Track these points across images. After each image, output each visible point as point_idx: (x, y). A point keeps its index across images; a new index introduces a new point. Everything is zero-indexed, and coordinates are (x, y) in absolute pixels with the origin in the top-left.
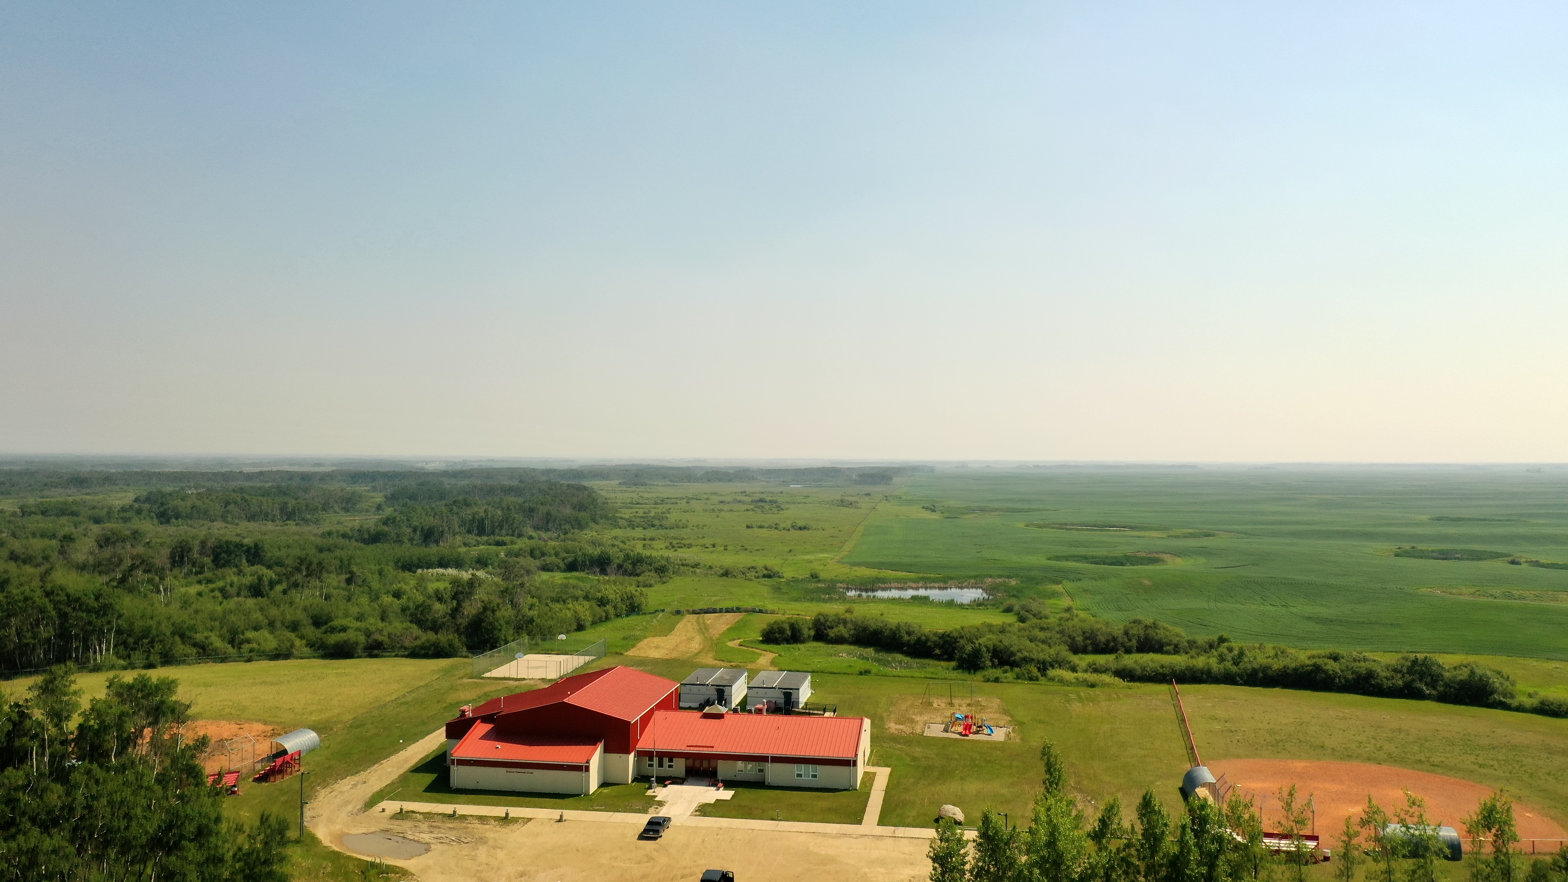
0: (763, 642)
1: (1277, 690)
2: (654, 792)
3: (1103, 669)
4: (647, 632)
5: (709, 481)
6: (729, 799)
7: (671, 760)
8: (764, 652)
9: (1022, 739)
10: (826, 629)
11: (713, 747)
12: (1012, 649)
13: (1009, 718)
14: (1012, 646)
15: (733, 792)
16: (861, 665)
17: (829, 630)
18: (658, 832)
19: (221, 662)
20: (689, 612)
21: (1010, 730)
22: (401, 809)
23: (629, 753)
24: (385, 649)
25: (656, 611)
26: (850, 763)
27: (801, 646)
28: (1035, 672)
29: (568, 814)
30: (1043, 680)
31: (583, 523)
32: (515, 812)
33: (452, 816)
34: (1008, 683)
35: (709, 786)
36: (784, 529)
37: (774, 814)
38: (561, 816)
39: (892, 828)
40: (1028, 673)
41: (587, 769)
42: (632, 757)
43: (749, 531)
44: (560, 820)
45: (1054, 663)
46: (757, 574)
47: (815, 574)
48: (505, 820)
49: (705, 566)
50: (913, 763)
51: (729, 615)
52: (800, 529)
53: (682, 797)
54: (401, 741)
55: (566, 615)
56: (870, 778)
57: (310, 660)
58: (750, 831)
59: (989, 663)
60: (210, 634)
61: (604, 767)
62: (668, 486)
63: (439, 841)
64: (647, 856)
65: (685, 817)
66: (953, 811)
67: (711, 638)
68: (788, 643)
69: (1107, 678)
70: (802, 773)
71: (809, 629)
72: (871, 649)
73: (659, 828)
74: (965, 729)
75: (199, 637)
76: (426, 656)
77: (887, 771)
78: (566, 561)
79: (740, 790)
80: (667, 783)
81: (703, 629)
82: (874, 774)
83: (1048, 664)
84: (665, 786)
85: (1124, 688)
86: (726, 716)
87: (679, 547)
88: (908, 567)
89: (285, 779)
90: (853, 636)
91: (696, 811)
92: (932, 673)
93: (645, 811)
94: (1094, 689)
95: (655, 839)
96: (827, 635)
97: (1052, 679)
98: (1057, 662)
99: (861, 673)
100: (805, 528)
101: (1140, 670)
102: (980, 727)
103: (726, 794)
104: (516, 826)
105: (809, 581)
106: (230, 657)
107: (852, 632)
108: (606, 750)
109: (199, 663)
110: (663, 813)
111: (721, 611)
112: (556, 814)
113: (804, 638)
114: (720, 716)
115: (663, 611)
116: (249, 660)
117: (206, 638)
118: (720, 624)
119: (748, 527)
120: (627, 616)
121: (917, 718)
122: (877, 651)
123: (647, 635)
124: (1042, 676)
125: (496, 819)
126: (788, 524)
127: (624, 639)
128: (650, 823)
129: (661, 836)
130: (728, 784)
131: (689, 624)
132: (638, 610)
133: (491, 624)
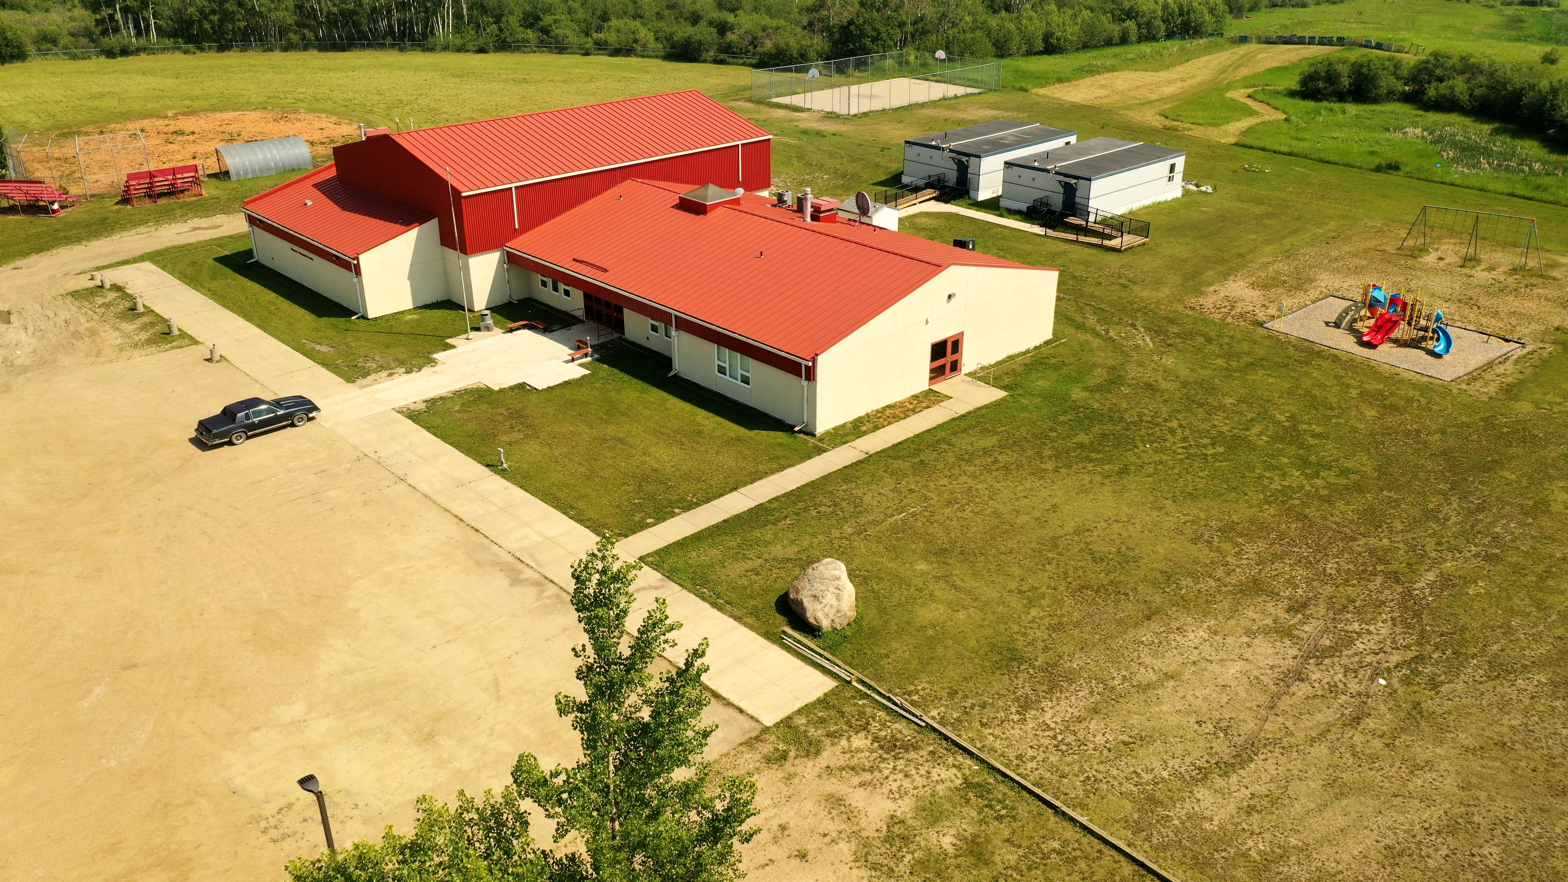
0: (1295, 94)
2: (469, 338)
11: (605, 271)
20: (1259, 39)
23: (466, 252)
24: (734, 53)
26: (800, 371)
41: (357, 270)
44: (211, 359)
48: (164, 336)
51: (1313, 50)
61: (441, 272)
67: (1220, 81)
70: (726, 366)
71: (1401, 79)
81: (1233, 67)
86: (710, 210)
96: (1425, 92)
99: (1378, 169)
104: (146, 351)
108: (443, 240)
109: (535, 52)
114: (700, 209)
115: (1220, 35)
125: (162, 330)
131: (1225, 57)
132: (1194, 33)
133: (860, 30)
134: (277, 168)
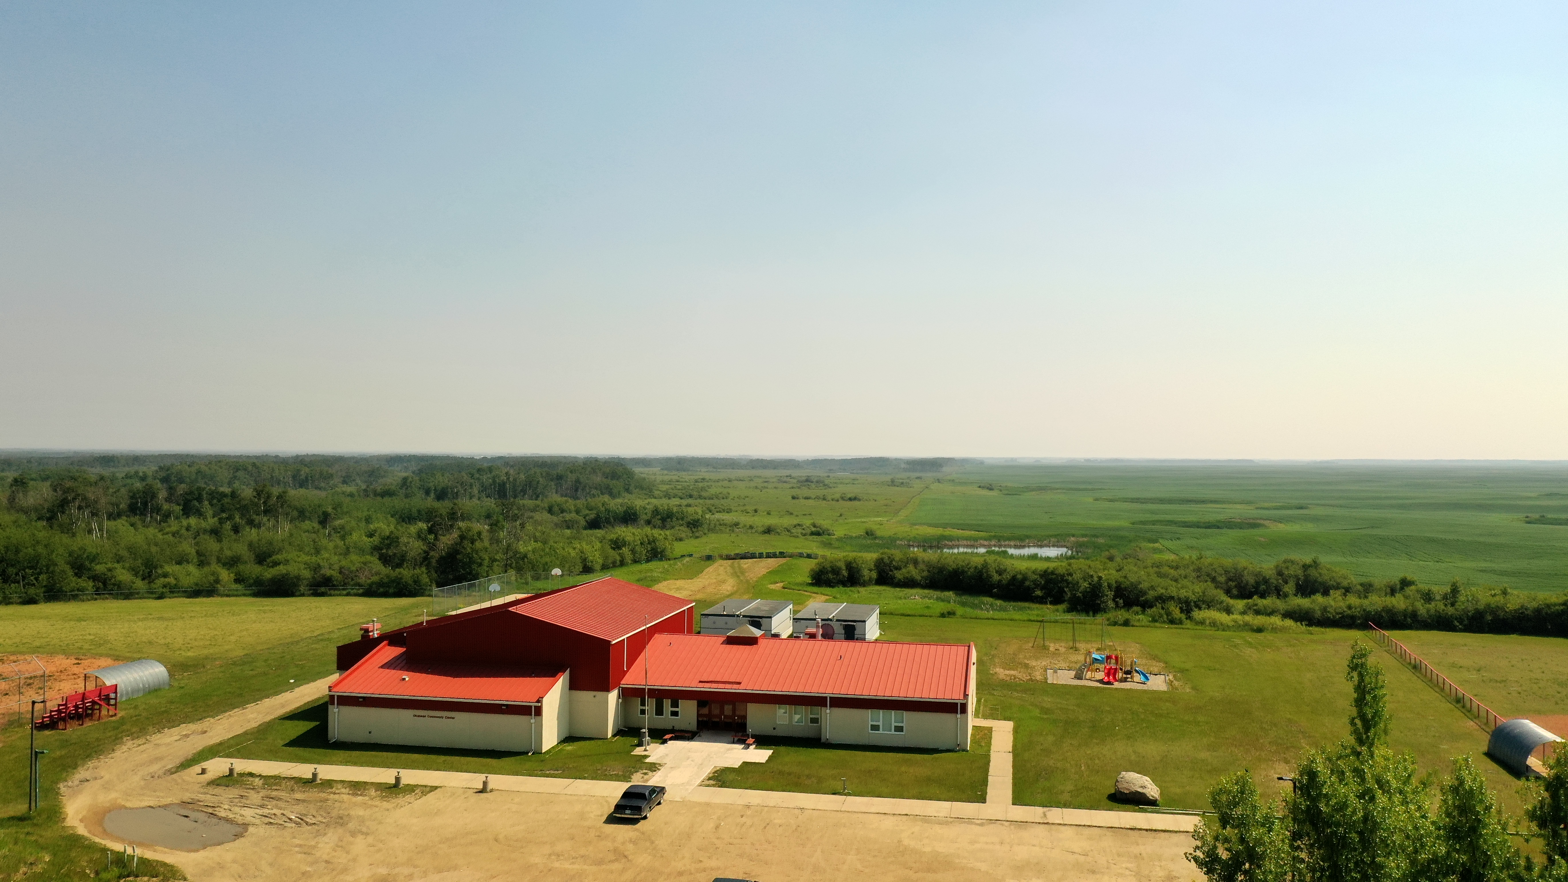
0: (812, 584)
1: (1514, 637)
2: (645, 750)
3: (1269, 610)
4: (667, 575)
5: (753, 468)
6: (764, 761)
7: (675, 704)
8: (814, 595)
9: (1194, 688)
10: (891, 571)
11: (739, 683)
12: (1141, 586)
13: (1162, 665)
14: (1140, 583)
15: (769, 752)
16: (941, 607)
17: (895, 572)
18: (639, 809)
19: (125, 599)
20: (721, 557)
21: (1171, 677)
22: (231, 770)
23: (608, 689)
24: (334, 585)
25: (683, 556)
26: (956, 708)
27: (862, 589)
28: (1176, 613)
29: (496, 781)
30: (1188, 624)
31: (615, 491)
32: (410, 776)
33: (311, 782)
34: (1143, 626)
35: (733, 743)
36: (832, 500)
37: (839, 786)
38: (485, 784)
39: (1039, 810)
40: (1167, 615)
41: (539, 711)
42: (613, 697)
43: (794, 501)
44: (483, 791)
45: (1200, 603)
46: (804, 532)
47: (871, 531)
48: (395, 788)
49: (745, 526)
50: (1045, 716)
51: (771, 561)
52: (850, 499)
53: (688, 758)
54: (292, 681)
55: (569, 553)
56: (984, 736)
57: (238, 598)
58: (797, 811)
59: (1111, 604)
60: (116, 565)
61: (568, 713)
62: (711, 472)
63: (267, 820)
64: (615, 850)
65: (691, 788)
66: (1140, 783)
67: (747, 581)
68: (844, 585)
69: (1276, 620)
70: (880, 724)
71: (871, 570)
72: (951, 593)
73: (643, 804)
74: (1108, 675)
75: (100, 568)
76: (385, 595)
77: (1009, 725)
78: (587, 518)
79: (782, 749)
80: (666, 737)
81: (737, 574)
82: (990, 730)
83: (1192, 604)
84: (664, 742)
85: (1302, 633)
86: (760, 641)
87: (717, 512)
88: (977, 528)
89: (85, 725)
90: (926, 578)
91: (709, 779)
92: (1037, 615)
93: (626, 778)
94: (1263, 634)
95: (634, 822)
96: (893, 578)
97: (1202, 623)
98: (1204, 602)
99: (943, 615)
100: (855, 499)
101: (1319, 612)
102: (1128, 672)
103: (760, 755)
104: (409, 798)
105: (865, 538)
106: (138, 593)
107: (925, 574)
108: (574, 685)
109: (96, 599)
110: (655, 780)
111: (761, 556)
112: (476, 780)
113: (864, 581)
114: (751, 641)
115: (691, 555)
116: (161, 597)
117: (110, 570)
118: (758, 569)
119: (793, 498)
120: (648, 561)
121: (1033, 663)
122: (957, 594)
123: (668, 577)
124: (1187, 619)
125: (380, 787)
126: (837, 496)
127: (638, 580)
128: (627, 795)
129: (645, 818)
130: (762, 741)
131: (722, 568)
132: (662, 556)
133: (469, 557)
134: (144, 688)
